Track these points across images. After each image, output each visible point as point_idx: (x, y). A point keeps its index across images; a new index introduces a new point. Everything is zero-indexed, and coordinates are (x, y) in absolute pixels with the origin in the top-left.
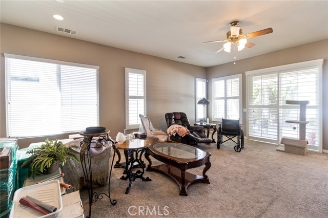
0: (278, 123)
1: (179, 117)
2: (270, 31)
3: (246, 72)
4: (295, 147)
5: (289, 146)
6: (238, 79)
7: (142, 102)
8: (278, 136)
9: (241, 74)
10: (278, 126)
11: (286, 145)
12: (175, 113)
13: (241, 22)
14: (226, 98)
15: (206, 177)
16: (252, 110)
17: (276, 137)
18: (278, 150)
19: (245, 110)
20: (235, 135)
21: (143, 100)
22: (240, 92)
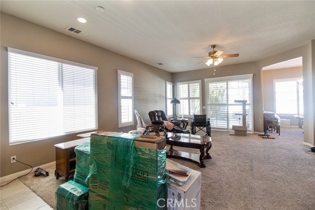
0: (228, 118)
1: (160, 114)
2: (237, 55)
3: (205, 79)
4: (241, 131)
5: (237, 131)
6: (198, 84)
7: (130, 101)
8: (228, 125)
9: (201, 81)
10: (228, 121)
11: (235, 130)
12: (157, 111)
13: (218, 46)
14: (189, 98)
15: (208, 154)
16: (209, 107)
17: (227, 126)
18: (230, 135)
19: (204, 108)
20: (204, 126)
21: (131, 100)
22: (200, 94)
